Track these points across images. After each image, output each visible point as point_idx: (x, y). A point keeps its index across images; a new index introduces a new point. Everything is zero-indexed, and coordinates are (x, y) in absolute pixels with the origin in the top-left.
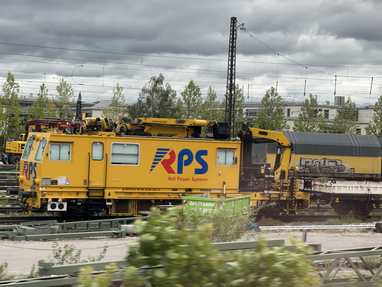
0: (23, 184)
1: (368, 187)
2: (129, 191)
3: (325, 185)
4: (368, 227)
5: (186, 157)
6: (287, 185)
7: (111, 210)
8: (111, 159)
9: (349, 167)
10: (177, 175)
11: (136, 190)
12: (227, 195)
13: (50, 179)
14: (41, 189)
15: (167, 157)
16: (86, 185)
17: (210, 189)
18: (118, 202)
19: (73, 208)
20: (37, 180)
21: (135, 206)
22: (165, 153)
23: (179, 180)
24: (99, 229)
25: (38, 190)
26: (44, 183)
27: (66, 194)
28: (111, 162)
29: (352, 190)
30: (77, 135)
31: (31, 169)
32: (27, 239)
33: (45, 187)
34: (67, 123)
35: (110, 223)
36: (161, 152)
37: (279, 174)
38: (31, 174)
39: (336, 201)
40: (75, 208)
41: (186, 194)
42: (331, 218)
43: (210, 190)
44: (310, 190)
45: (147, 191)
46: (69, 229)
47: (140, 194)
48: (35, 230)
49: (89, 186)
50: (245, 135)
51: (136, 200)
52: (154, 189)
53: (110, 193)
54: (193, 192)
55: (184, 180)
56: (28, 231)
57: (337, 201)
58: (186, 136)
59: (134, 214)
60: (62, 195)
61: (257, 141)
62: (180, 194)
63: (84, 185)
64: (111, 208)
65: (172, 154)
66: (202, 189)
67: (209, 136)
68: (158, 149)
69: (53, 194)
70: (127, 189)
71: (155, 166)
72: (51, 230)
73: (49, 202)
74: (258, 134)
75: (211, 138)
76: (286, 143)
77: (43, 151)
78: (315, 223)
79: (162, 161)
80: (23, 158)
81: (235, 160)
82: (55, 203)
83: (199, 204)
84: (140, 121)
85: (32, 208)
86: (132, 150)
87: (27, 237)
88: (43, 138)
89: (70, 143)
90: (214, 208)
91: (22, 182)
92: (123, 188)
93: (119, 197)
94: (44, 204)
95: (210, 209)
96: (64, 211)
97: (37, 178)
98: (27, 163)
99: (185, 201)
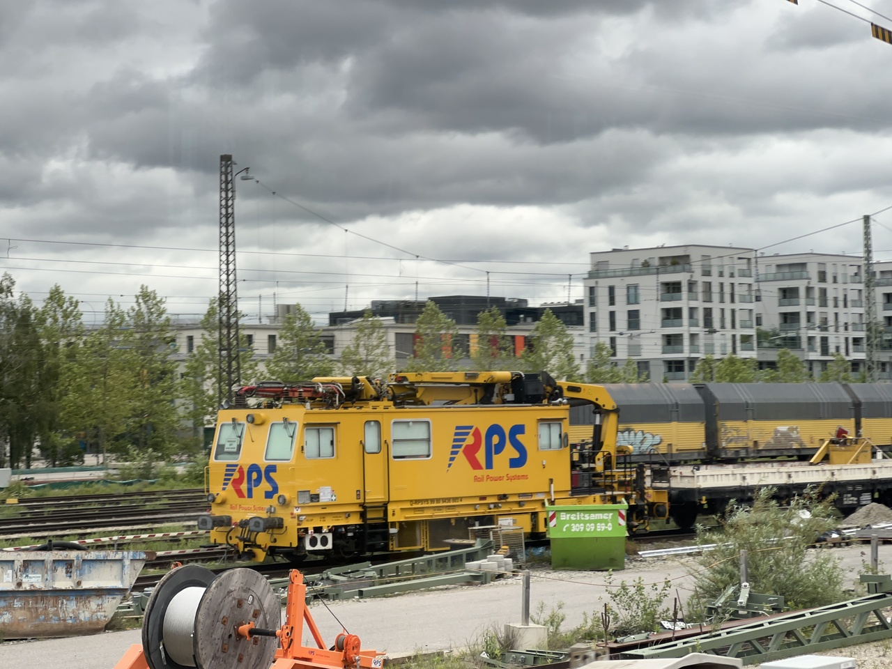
0: (227, 506)
1: (742, 473)
2: (420, 505)
5: (496, 439)
7: (393, 543)
8: (394, 450)
10: (484, 472)
11: (430, 502)
12: (557, 503)
13: (308, 493)
14: (294, 512)
15: (470, 440)
16: (360, 498)
18: (404, 527)
20: (286, 496)
21: (426, 532)
22: (467, 434)
23: (489, 480)
25: (292, 514)
26: (300, 500)
27: (330, 518)
28: (394, 455)
31: (254, 477)
33: (301, 506)
34: (321, 390)
36: (461, 431)
37: (602, 461)
38: (256, 486)
40: (344, 543)
41: (500, 505)
43: (531, 495)
45: (444, 504)
47: (435, 510)
48: (352, 581)
49: (366, 501)
51: (426, 521)
52: (455, 499)
53: (394, 511)
54: (508, 500)
55: (496, 479)
58: (474, 402)
59: (425, 547)
60: (324, 521)
62: (491, 506)
63: (357, 499)
64: (393, 538)
65: (477, 434)
66: (519, 494)
67: (508, 400)
68: (458, 428)
69: (315, 520)
70: (417, 501)
71: (454, 458)
72: (369, 580)
73: (310, 533)
74: (569, 390)
75: (511, 402)
76: (609, 405)
77: (292, 443)
79: (463, 448)
80: (218, 459)
81: (564, 439)
82: (315, 535)
83: (578, 516)
84: (405, 378)
85: (267, 548)
86: (420, 432)
87: (362, 591)
88: (285, 419)
89: (333, 426)
90: (606, 522)
91: (223, 503)
92: (411, 501)
93: (406, 518)
94: (301, 539)
95: (599, 524)
96: (329, 550)
97: (280, 493)
98: (239, 467)
99: (553, 513)
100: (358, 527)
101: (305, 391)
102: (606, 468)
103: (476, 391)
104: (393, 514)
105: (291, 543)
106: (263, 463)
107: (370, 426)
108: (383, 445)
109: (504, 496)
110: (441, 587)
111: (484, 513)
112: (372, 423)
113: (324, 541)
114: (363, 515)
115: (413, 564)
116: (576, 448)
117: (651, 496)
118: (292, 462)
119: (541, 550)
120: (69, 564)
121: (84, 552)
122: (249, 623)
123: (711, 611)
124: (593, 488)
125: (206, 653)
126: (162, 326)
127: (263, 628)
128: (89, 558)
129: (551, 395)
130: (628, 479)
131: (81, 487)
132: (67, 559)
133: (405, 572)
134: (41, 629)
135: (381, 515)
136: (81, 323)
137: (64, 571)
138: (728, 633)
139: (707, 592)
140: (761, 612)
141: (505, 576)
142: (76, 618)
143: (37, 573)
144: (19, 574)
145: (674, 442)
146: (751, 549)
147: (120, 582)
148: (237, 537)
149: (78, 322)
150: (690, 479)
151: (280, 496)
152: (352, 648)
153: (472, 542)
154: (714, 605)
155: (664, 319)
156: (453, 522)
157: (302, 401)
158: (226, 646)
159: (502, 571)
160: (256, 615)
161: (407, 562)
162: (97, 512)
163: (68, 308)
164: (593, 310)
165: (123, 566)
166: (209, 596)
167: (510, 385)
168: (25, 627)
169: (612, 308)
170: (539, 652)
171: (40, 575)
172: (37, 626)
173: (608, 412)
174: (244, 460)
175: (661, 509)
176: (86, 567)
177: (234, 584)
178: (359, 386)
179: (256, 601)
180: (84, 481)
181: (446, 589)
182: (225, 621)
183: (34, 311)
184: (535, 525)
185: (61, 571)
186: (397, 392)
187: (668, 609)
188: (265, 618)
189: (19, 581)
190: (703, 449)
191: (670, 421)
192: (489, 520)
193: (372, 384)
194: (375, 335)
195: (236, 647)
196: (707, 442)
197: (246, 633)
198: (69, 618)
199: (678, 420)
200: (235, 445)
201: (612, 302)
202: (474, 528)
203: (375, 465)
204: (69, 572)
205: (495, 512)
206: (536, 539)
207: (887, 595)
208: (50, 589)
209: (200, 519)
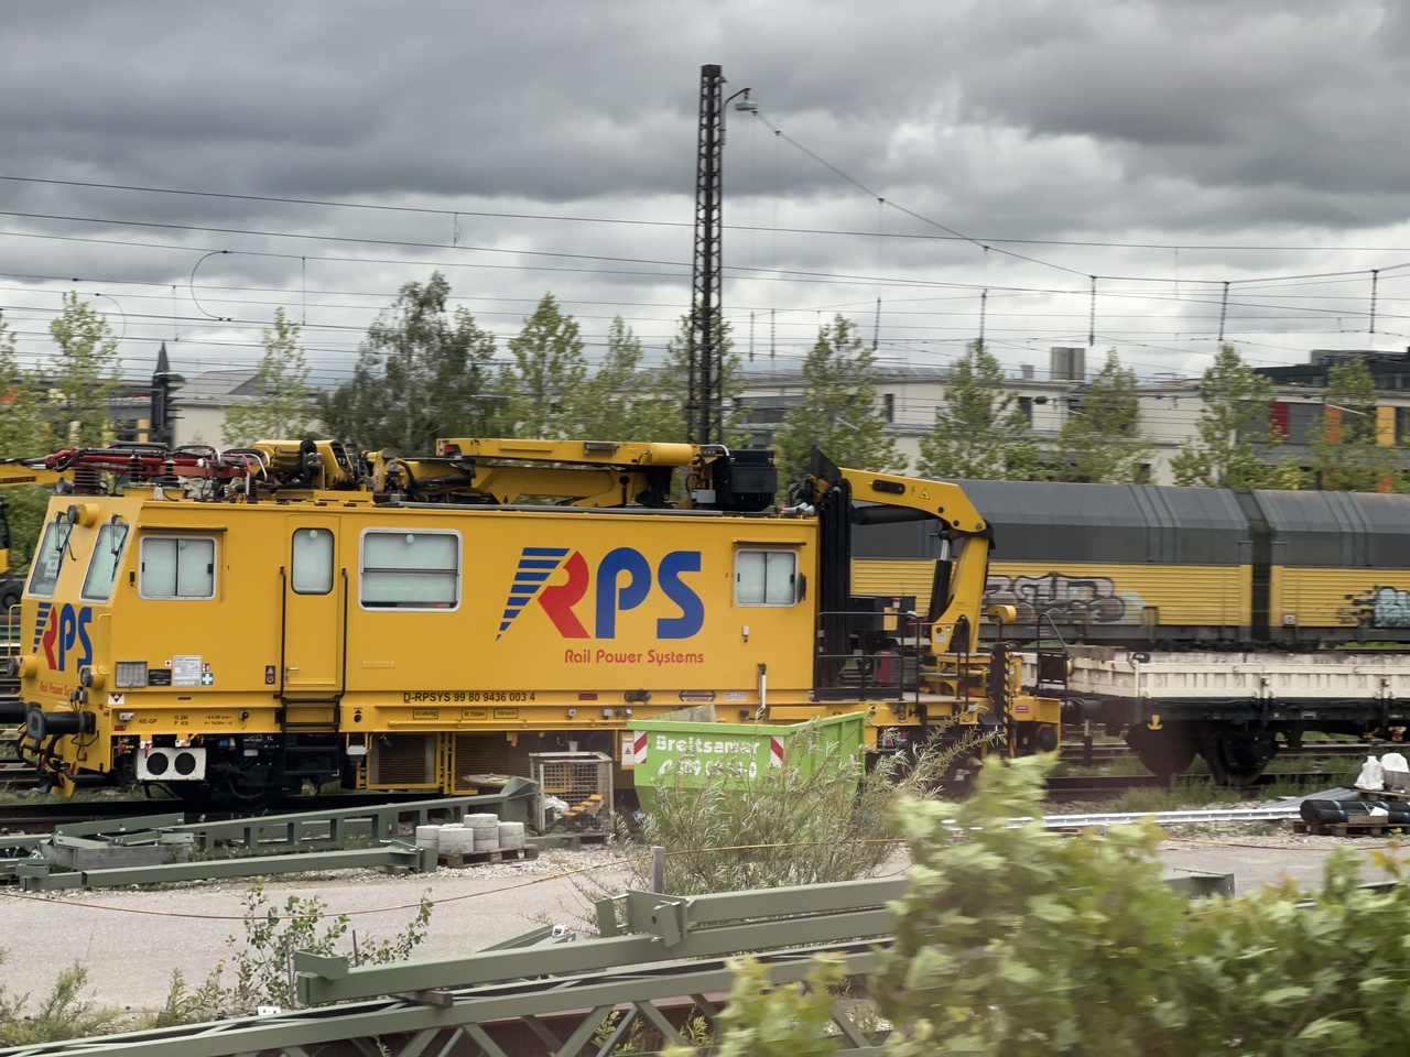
0: (38, 685)
1: (1260, 672)
2: (427, 703)
3: (1109, 668)
4: (1274, 814)
5: (624, 579)
6: (979, 672)
7: (363, 774)
8: (362, 589)
9: (1140, 604)
10: (593, 644)
11: (452, 698)
12: (775, 713)
13: (142, 666)
14: (111, 702)
15: (558, 577)
16: (273, 683)
17: (712, 691)
18: (388, 743)
19: (230, 768)
20: (96, 670)
21: (450, 756)
22: (553, 564)
23: (602, 660)
24: (331, 844)
25: (101, 707)
26: (122, 681)
27: (202, 718)
28: (360, 599)
29: (1206, 684)
30: (237, 505)
31: (67, 630)
32: (86, 883)
33: (126, 693)
34: (201, 462)
35: (371, 820)
36: (536, 561)
37: (948, 633)
38: (69, 647)
39: (1152, 723)
40: (237, 770)
41: (629, 711)
42: (1137, 785)
43: (713, 694)
44: (1062, 687)
45: (490, 703)
46: (222, 844)
47: (466, 714)
48: (112, 852)
49: (285, 689)
50: (825, 496)
51: (450, 733)
52: (515, 695)
53: (358, 712)
54: (651, 702)
55: (620, 659)
56: (85, 856)
57: (1155, 726)
58: (620, 503)
59: (446, 785)
60: (187, 723)
61: (867, 516)
62: (608, 712)
63: (267, 683)
64: (364, 765)
65: (577, 566)
66: (683, 691)
67: (699, 501)
68: (527, 551)
69: (155, 720)
70: (420, 695)
71: (518, 611)
72: (167, 849)
73: (142, 747)
74: (870, 490)
75: (706, 506)
76: (969, 520)
77: (116, 565)
78: (1079, 807)
79: (540, 592)
80: (32, 590)
82: (162, 751)
83: (690, 742)
85: (76, 772)
86: (436, 556)
88: (116, 518)
89: (215, 534)
90: (745, 760)
91: (31, 678)
92: (406, 693)
93: (392, 726)
94: (123, 758)
96: (198, 782)
98: (54, 608)
99: (641, 734)
100: (270, 739)
102: (952, 648)
103: (624, 481)
104: (357, 719)
105: (101, 765)
106: (78, 602)
107: (311, 539)
108: (339, 579)
109: (642, 695)
111: (589, 725)
112: (313, 534)
113: (185, 764)
114: (280, 715)
116: (890, 605)
118: (109, 603)
135: (330, 718)
150: (1127, 678)
151: (84, 670)
156: (512, 740)
159: (491, 845)
163: (563, 334)
174: (60, 595)
193: (341, 457)
200: (55, 566)
205: (617, 724)
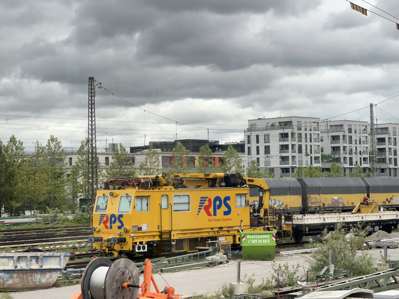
0: (101, 233)
2: (185, 232)
5: (218, 203)
10: (213, 217)
11: (189, 231)
13: (137, 227)
15: (207, 203)
16: (159, 229)
18: (179, 241)
21: (188, 244)
22: (205, 200)
23: (215, 221)
26: (133, 230)
27: (147, 237)
28: (174, 210)
31: (113, 220)
33: (134, 233)
36: (203, 199)
37: (263, 212)
38: (114, 224)
40: (152, 249)
41: (220, 232)
43: (233, 227)
44: (292, 223)
45: (196, 231)
47: (192, 234)
49: (162, 230)
51: (188, 239)
52: (200, 229)
53: (174, 234)
57: (307, 230)
58: (208, 186)
59: (187, 250)
60: (144, 239)
62: (216, 232)
64: (173, 246)
65: (210, 200)
66: (228, 227)
67: (223, 185)
68: (201, 198)
69: (140, 238)
70: (184, 230)
71: (200, 211)
73: (137, 244)
76: (266, 187)
77: (130, 205)
79: (204, 207)
80: (97, 212)
81: (247, 202)
82: (140, 245)
83: (255, 236)
84: (178, 176)
85: (118, 251)
86: (185, 200)
87: (162, 270)
88: (127, 194)
89: (148, 197)
90: (267, 239)
91: (99, 231)
92: (181, 230)
93: (179, 237)
94: (134, 247)
95: (264, 240)
96: (146, 252)
97: (124, 227)
98: (106, 215)
99: (244, 235)
100: (158, 241)
101: (135, 182)
102: (264, 215)
103: (209, 182)
104: (174, 236)
105: (129, 249)
106: (117, 214)
107: (164, 197)
108: (169, 205)
109: (222, 228)
110: (196, 268)
111: (212, 235)
112: (165, 196)
113: (144, 248)
114: (160, 236)
115: (183, 258)
116: (251, 207)
117: (285, 228)
118: (130, 213)
119: (237, 251)
120: (37, 258)
121: (44, 253)
122: (127, 282)
123: (318, 277)
124: (259, 224)
125: (109, 294)
126: (60, 153)
127: (133, 284)
128: (46, 255)
129: (241, 183)
130: (275, 220)
131: (26, 225)
132: (37, 256)
133: (180, 261)
134: (25, 286)
135: (168, 236)
136: (24, 152)
137: (35, 261)
138: (332, 285)
139: (315, 269)
140: (339, 277)
141: (223, 263)
142: (40, 281)
143: (23, 262)
144: (16, 262)
145: (288, 205)
146: (334, 250)
147: (59, 266)
148: (105, 246)
149: (23, 151)
150: (301, 220)
151: (125, 228)
152: (171, 293)
153: (208, 248)
154: (319, 274)
155: (280, 149)
156: (199, 239)
157: (134, 186)
158: (118, 292)
159: (222, 260)
160: (130, 279)
161: (180, 257)
162: (36, 236)
163: (18, 145)
164: (249, 145)
165: (60, 259)
166: (111, 270)
167: (223, 179)
168: (18, 286)
169: (258, 145)
170: (246, 295)
171: (25, 263)
172: (23, 285)
173: (266, 191)
174: (108, 212)
175: (289, 233)
176: (45, 259)
177: (121, 265)
178: (158, 180)
179: (130, 273)
180: (28, 223)
181: (198, 269)
182: (117, 281)
183: (3, 147)
184: (234, 241)
185: (34, 261)
186: (175, 182)
187: (298, 276)
188: (133, 280)
189: (16, 265)
190: (301, 207)
191: (286, 195)
192: (215, 238)
193: (164, 179)
194: (154, 157)
195: (122, 292)
196: (302, 204)
197: (126, 286)
198: (37, 282)
199: (290, 195)
200: (104, 206)
201: (258, 142)
202: (209, 242)
203: (166, 214)
204: (37, 262)
205: (217, 235)
206: (236, 247)
207: (397, 269)
208: (29, 269)
209: (89, 239)
